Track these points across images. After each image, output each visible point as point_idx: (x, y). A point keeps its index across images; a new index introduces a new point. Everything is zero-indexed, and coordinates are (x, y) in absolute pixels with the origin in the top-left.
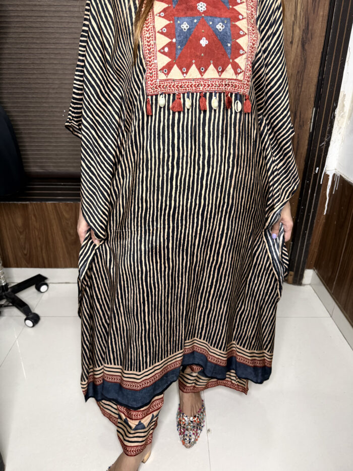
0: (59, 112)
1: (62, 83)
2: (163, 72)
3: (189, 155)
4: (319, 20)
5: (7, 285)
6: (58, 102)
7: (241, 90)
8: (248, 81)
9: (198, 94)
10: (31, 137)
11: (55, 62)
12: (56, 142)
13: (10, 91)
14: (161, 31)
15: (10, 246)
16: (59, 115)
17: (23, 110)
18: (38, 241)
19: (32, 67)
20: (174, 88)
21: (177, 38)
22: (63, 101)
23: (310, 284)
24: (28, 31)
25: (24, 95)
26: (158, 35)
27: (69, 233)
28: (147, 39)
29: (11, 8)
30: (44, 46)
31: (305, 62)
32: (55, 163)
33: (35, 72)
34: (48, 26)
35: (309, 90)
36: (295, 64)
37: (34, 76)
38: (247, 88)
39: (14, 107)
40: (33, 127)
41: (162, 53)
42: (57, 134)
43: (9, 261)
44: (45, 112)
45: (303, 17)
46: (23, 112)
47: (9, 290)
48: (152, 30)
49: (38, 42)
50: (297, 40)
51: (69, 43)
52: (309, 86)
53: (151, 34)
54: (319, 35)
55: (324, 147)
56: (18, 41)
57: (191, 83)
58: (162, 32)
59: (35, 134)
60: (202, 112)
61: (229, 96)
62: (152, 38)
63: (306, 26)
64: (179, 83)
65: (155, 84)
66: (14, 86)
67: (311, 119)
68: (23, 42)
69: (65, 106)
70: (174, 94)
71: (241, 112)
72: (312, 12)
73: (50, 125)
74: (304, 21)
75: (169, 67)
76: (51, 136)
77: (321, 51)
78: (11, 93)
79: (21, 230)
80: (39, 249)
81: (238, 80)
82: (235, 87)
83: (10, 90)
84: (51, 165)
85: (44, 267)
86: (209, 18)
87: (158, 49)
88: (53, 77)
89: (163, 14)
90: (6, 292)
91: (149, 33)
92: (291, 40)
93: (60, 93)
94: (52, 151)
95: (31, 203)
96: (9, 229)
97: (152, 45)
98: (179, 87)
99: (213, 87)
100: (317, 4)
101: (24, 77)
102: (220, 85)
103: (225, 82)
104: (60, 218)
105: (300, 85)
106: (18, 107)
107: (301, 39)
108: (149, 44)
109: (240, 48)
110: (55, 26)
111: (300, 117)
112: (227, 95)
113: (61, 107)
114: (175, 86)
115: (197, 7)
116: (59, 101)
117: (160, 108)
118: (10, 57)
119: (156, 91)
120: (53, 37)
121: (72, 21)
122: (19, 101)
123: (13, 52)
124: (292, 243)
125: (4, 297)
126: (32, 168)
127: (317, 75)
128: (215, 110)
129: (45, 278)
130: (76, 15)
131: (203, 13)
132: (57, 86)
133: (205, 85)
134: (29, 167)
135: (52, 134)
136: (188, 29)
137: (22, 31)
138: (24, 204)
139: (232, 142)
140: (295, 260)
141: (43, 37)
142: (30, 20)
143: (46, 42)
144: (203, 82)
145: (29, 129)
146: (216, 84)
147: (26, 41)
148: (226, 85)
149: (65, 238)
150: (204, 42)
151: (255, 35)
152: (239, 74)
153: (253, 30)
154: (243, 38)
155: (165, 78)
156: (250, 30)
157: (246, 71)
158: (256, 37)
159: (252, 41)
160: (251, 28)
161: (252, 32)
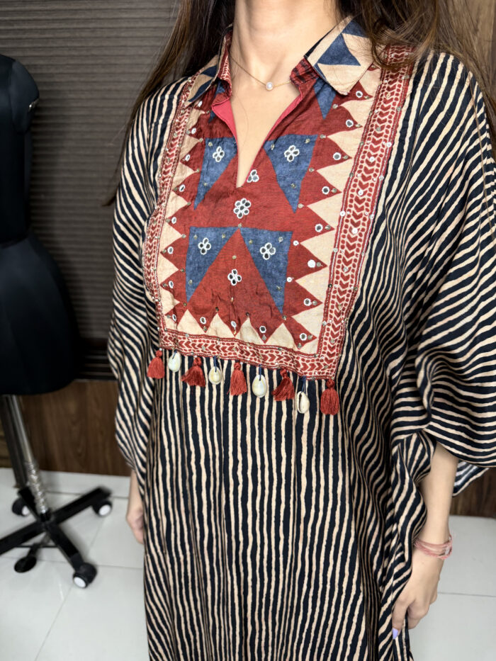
2: (171, 318)
5: (49, 511)
7: (313, 371)
9: (233, 362)
14: (164, 252)
18: (99, 435)
20: (190, 347)
24: (98, 130)
29: (71, 96)
38: (330, 367)
41: (166, 289)
47: (53, 518)
48: (154, 248)
53: (152, 255)
56: (80, 145)
57: (216, 343)
58: (167, 252)
60: (240, 395)
62: (153, 261)
64: (196, 341)
65: (162, 335)
68: (89, 145)
70: (191, 357)
75: (178, 312)
79: (75, 419)
80: (100, 446)
81: (303, 354)
82: (298, 366)
86: (249, 231)
87: (159, 282)
89: (175, 220)
91: (151, 253)
96: (56, 417)
98: (196, 346)
99: (256, 357)
102: (266, 357)
103: (277, 352)
108: (149, 271)
109: (306, 294)
114: (190, 345)
115: (234, 207)
118: (67, 168)
119: (167, 344)
123: (72, 160)
125: (43, 529)
131: (242, 220)
133: (242, 352)
136: (209, 251)
137: (87, 130)
144: (238, 345)
146: (259, 354)
148: (280, 357)
150: (235, 277)
151: (351, 265)
152: (304, 343)
153: (347, 255)
154: (314, 275)
155: (173, 328)
156: (340, 256)
157: (325, 336)
158: (353, 271)
159: (341, 279)
160: (344, 251)
161: (344, 260)
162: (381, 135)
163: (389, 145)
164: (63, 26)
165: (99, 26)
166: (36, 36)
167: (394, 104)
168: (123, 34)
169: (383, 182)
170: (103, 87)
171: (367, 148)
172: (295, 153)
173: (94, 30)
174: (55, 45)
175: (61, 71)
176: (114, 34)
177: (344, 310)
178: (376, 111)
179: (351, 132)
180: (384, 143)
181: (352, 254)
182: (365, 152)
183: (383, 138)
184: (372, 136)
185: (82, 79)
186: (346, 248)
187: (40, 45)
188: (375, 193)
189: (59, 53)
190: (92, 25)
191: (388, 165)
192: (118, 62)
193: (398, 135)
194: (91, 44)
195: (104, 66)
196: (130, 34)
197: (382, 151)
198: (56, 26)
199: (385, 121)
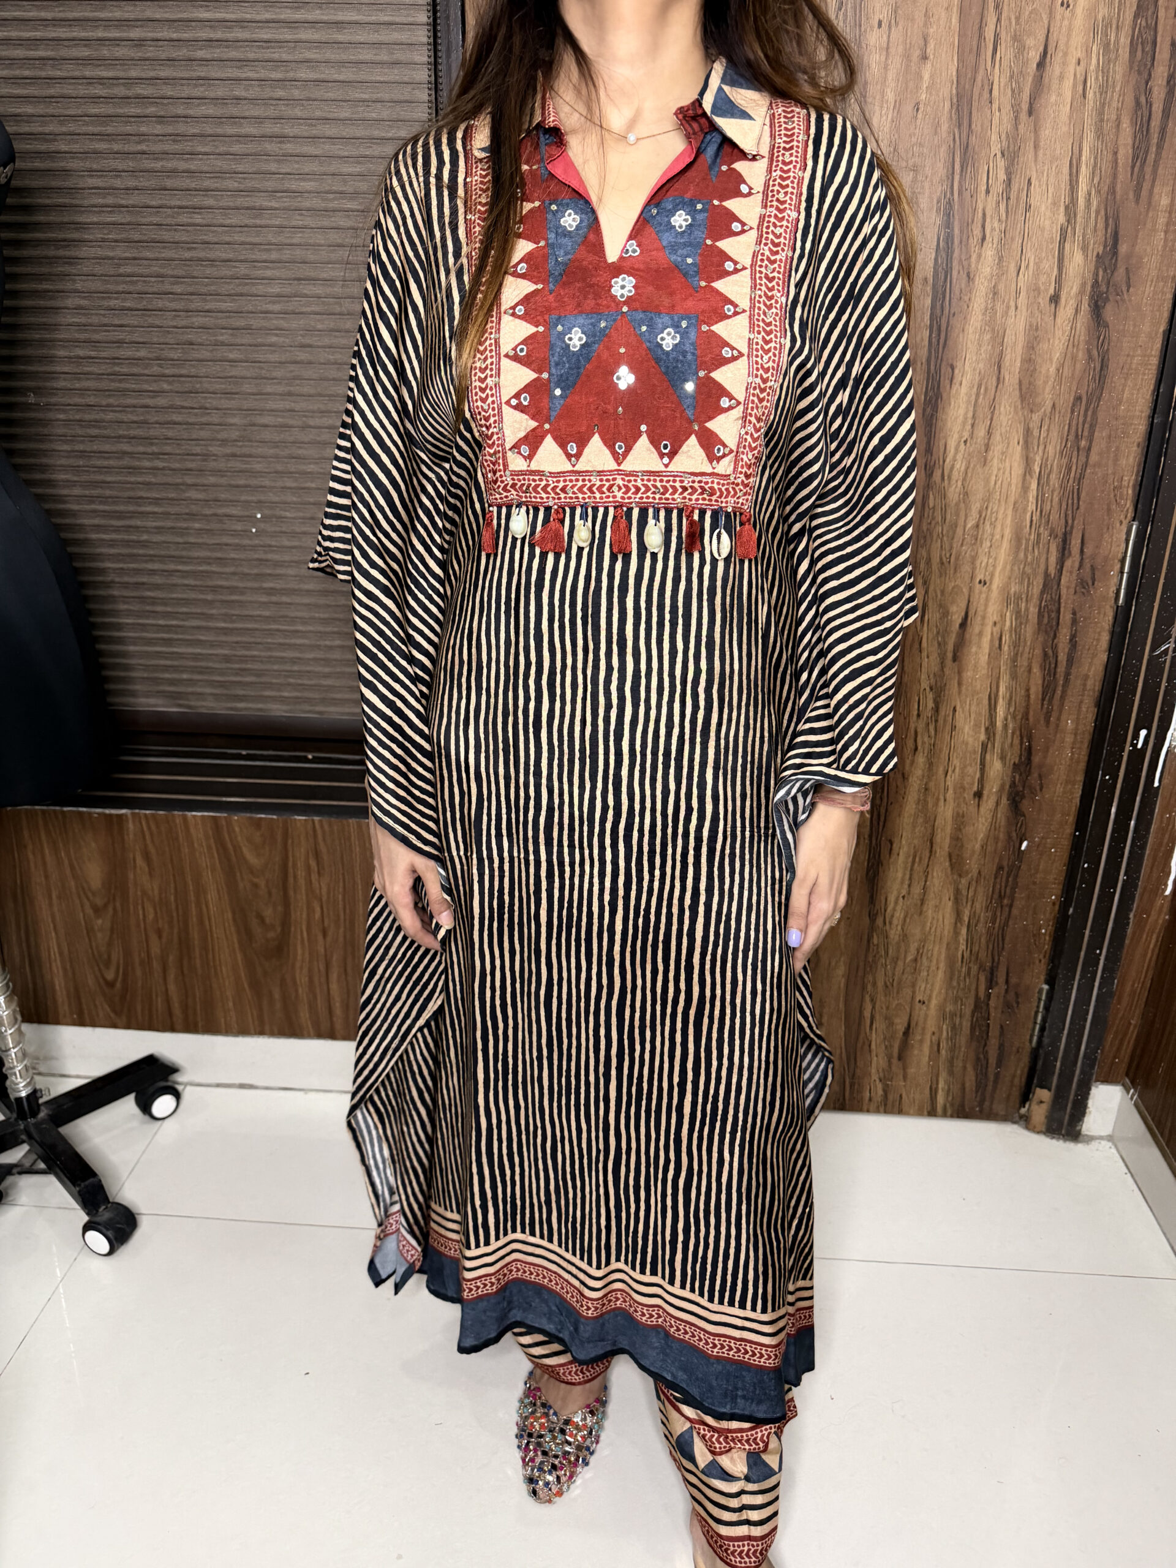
0: (239, 519)
1: (254, 425)
2: (519, 453)
3: (580, 665)
4: (1154, 224)
5: (34, 1095)
6: (237, 486)
7: (729, 499)
8: (747, 476)
9: (611, 511)
10: (142, 599)
11: (231, 356)
12: (228, 617)
13: (81, 447)
14: (512, 353)
15: (61, 954)
16: (239, 527)
17: (122, 508)
18: (154, 938)
19: (156, 370)
20: (548, 493)
21: (553, 371)
22: (254, 482)
23: (1110, 1138)
24: (148, 254)
25: (126, 461)
26: (505, 363)
27: (261, 919)
28: (479, 374)
29: (91, 182)
30: (197, 304)
31: (1104, 365)
32: (222, 685)
33: (166, 386)
34: (215, 240)
35: (1116, 460)
36: (1066, 372)
37: (161, 401)
38: (745, 494)
39: (92, 499)
40: (150, 566)
41: (515, 408)
42: (233, 590)
43: (55, 1001)
44: (192, 516)
45: (1097, 212)
46: (120, 515)
47: (43, 1114)
48: (491, 351)
49: (178, 289)
50: (1075, 290)
51: (279, 296)
52: (1118, 448)
53: (489, 361)
54: (1154, 273)
55: (1169, 658)
56: (111, 287)
57: (590, 481)
58: (516, 354)
59: (157, 587)
60: (620, 557)
61: (696, 517)
62: (491, 370)
63: (1110, 242)
64: (558, 482)
65: (502, 482)
66: (94, 432)
67: (1123, 561)
68: (131, 288)
69: (262, 498)
70: (548, 509)
71: (727, 560)
72: (1131, 195)
73: (207, 561)
74: (1101, 225)
75: (532, 441)
76: (209, 597)
77: (1161, 330)
78: (82, 454)
79: (99, 902)
80: (156, 965)
81: (718, 475)
82: (712, 494)
83: (82, 442)
84: (208, 690)
85: (170, 1027)
86: (640, 315)
87: (504, 400)
88: (225, 403)
89: (521, 310)
90: (31, 1121)
91: (486, 359)
92: (1052, 291)
93: (245, 456)
94: (212, 645)
95: (133, 814)
96: (59, 897)
97: (491, 389)
98: (558, 490)
99: (649, 494)
100: (1148, 170)
101: (129, 401)
102: (666, 490)
103: (682, 481)
104: (230, 864)
105: (1083, 443)
106: (104, 499)
107: (1089, 288)
108: (483, 386)
109: (723, 392)
110: (237, 238)
111: (1082, 551)
112: (690, 516)
113: (246, 501)
114: (549, 489)
115: (611, 286)
116: (242, 482)
117: (514, 539)
118: (83, 336)
119: (506, 497)
120: (229, 273)
121: (294, 223)
122: (109, 479)
123: (95, 320)
124: (1046, 987)
125: (24, 1137)
126: (143, 700)
127: (1147, 412)
128: (654, 556)
129: (173, 1070)
130: (307, 204)
131: (625, 303)
132: (235, 435)
133: (628, 489)
134: (133, 694)
135: (214, 589)
136: (582, 346)
137: (127, 255)
138: (111, 815)
139: (704, 639)
140: (1058, 1048)
141: (195, 274)
142: (155, 220)
143: (204, 290)
144: (623, 479)
145: (137, 571)
146: (655, 487)
147: (139, 287)
148: (685, 489)
149: (245, 933)
150: (625, 378)
151: (771, 354)
152: (719, 459)
153: (767, 342)
154: (731, 365)
155: (525, 468)
156: (757, 344)
157: (741, 450)
158: (774, 361)
159: (761, 371)
160: (760, 337)
161: (762, 348)
162: (785, 202)
163: (794, 215)
164: (78, 33)
165: (150, 35)
166: (19, 53)
167: (795, 167)
168: (200, 54)
169: (792, 258)
170: (158, 165)
171: (770, 216)
172: (686, 220)
173: (140, 43)
174: (59, 73)
175: (72, 127)
176: (183, 52)
177: (763, 414)
178: (774, 174)
179: (747, 199)
180: (789, 212)
181: (771, 341)
182: (769, 222)
183: (787, 206)
184: (775, 203)
185: (116, 147)
186: (763, 333)
187: (27, 73)
188: (785, 272)
189: (68, 90)
190: (135, 34)
191: (796, 238)
192: (191, 112)
193: (803, 205)
194: (133, 74)
195: (160, 119)
196: (217, 53)
197: (788, 221)
198: (62, 33)
199: (787, 186)
